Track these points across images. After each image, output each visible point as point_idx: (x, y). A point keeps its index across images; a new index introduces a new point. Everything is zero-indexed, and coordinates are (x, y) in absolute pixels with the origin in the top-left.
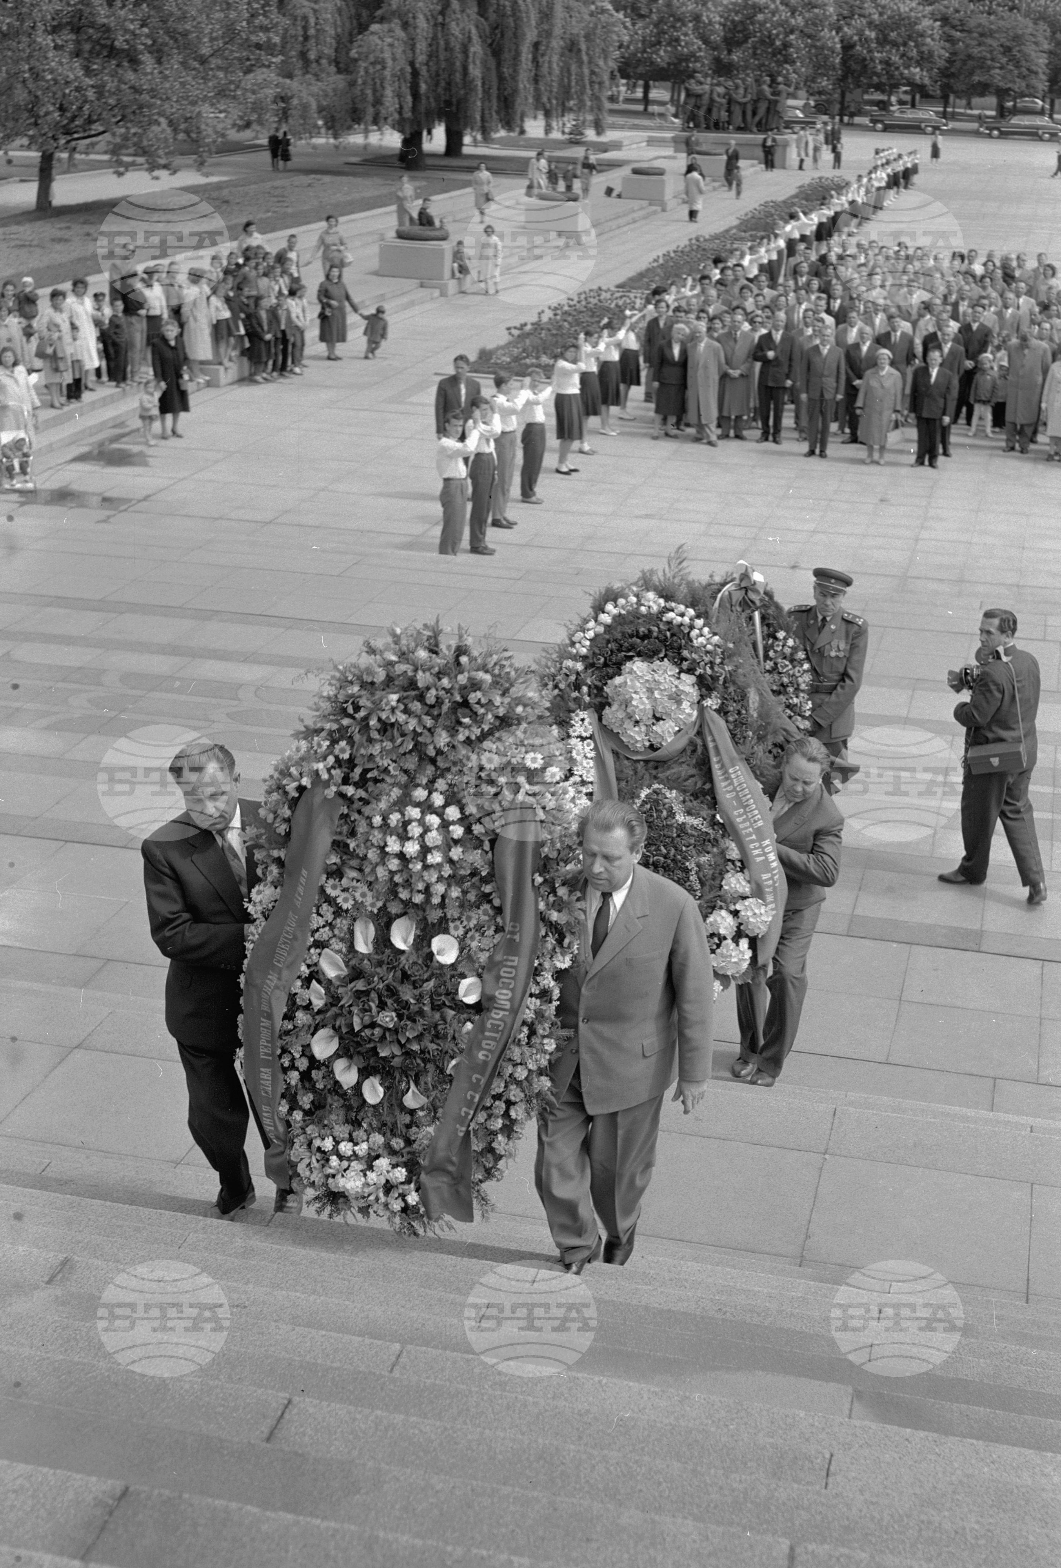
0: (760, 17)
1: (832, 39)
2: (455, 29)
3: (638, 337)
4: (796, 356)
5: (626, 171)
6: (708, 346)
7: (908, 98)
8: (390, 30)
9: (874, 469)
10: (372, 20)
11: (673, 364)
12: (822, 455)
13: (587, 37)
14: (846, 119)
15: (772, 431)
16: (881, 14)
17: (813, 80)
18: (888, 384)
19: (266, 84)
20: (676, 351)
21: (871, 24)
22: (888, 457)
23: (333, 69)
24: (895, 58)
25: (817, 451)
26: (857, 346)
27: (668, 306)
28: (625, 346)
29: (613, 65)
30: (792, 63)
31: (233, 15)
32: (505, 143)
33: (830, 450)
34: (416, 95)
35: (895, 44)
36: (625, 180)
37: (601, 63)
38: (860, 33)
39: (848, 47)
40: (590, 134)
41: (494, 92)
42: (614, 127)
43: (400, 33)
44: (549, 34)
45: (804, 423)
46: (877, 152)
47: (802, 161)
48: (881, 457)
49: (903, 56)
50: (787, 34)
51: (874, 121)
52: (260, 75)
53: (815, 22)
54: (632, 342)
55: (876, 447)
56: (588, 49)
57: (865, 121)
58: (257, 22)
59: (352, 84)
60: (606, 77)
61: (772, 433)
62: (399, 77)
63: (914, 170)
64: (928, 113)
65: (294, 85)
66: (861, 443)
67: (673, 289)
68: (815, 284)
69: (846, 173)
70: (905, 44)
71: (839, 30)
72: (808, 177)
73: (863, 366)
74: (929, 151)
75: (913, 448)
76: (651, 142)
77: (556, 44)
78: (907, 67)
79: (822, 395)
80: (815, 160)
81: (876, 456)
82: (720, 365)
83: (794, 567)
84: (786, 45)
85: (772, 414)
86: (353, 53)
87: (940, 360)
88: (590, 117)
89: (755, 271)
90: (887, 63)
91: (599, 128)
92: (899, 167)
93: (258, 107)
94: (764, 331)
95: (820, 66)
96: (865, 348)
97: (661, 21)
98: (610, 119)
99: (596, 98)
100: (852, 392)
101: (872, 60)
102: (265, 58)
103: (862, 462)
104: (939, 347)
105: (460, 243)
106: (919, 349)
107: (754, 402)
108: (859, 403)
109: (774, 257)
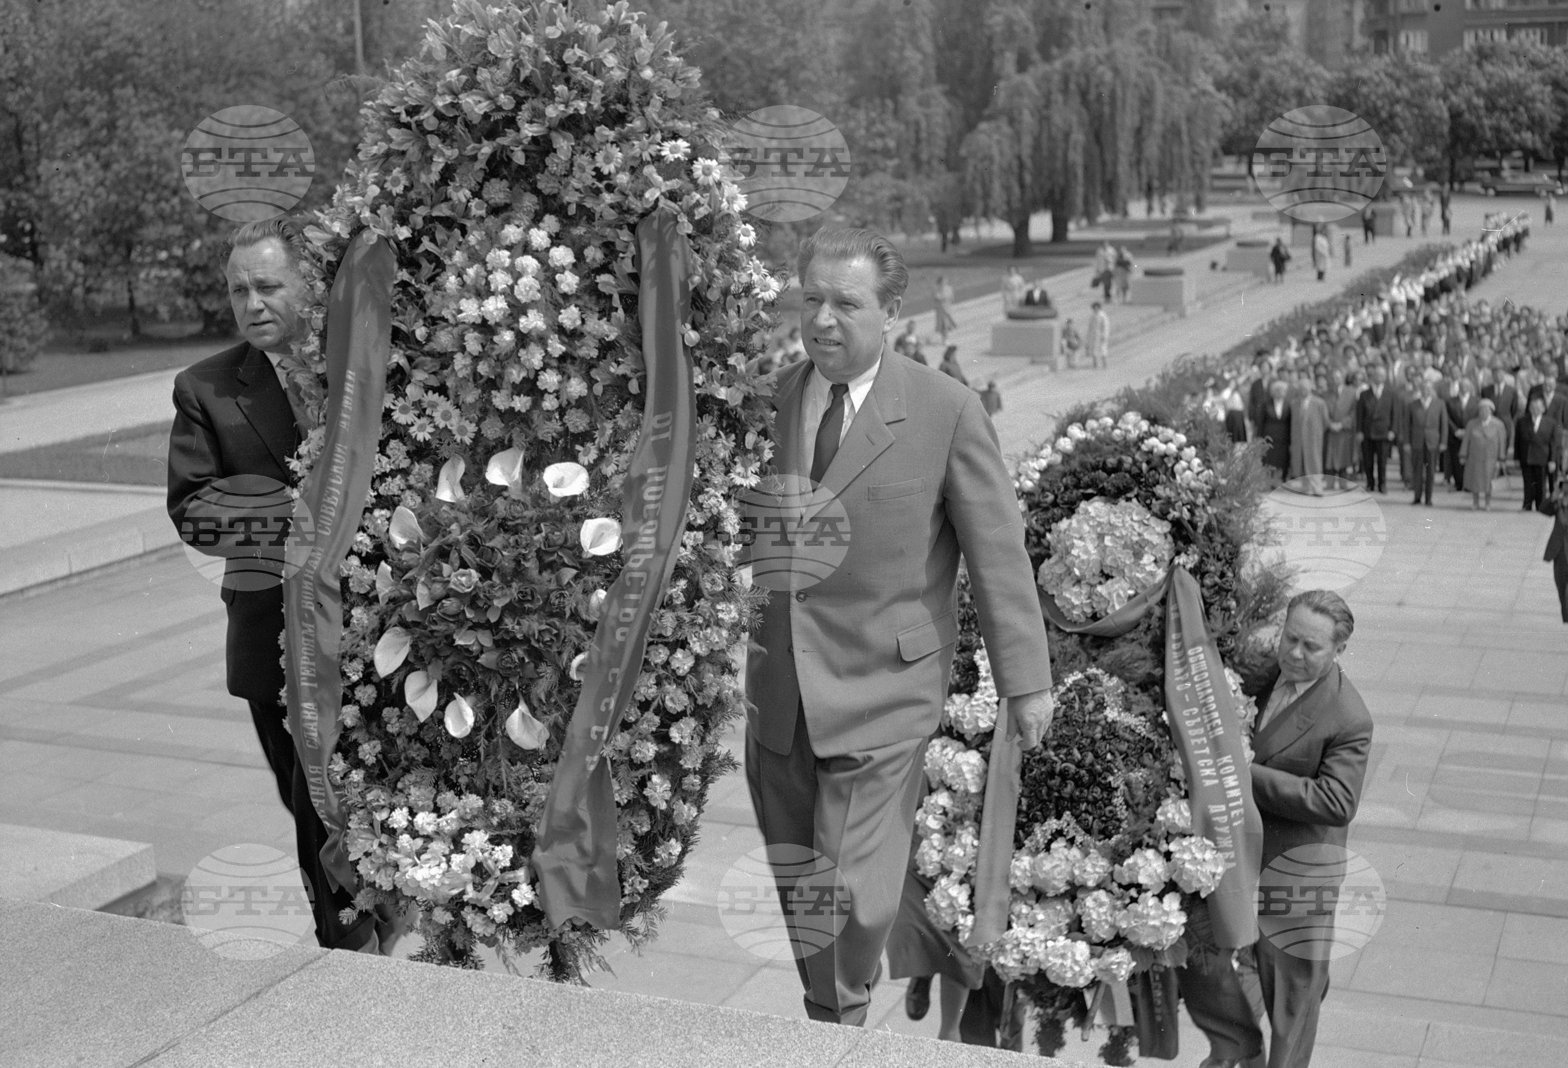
0: (1364, 90)
1: (1440, 109)
2: (1057, 119)
3: (1242, 397)
4: (1397, 410)
5: (1231, 245)
6: (1312, 404)
7: (1521, 163)
8: (998, 128)
9: (1479, 515)
10: (981, 118)
11: (1274, 419)
12: (1428, 502)
13: (1189, 119)
14: (1456, 186)
15: (1377, 482)
16: (1489, 82)
17: (1422, 149)
18: (1491, 434)
19: (882, 186)
20: (1279, 409)
21: (1478, 92)
22: (1493, 504)
23: (943, 168)
24: (1505, 124)
25: (1423, 499)
26: (1457, 399)
27: (1271, 367)
28: (1230, 406)
29: (1215, 144)
30: (1399, 132)
31: (852, 124)
32: (1108, 226)
33: (1435, 498)
34: (1022, 186)
35: (1505, 111)
36: (1230, 255)
37: (1203, 143)
38: (1468, 101)
39: (1456, 115)
40: (1193, 212)
41: (1098, 177)
42: (1216, 203)
43: (1006, 129)
44: (1151, 119)
45: (1409, 473)
46: (1487, 217)
47: (1409, 229)
48: (1487, 503)
49: (1513, 121)
50: (1392, 105)
51: (1486, 187)
52: (877, 178)
53: (1422, 93)
54: (1238, 403)
55: (1482, 495)
56: (1189, 131)
57: (1478, 188)
58: (874, 130)
59: (962, 181)
60: (1208, 157)
61: (1376, 484)
62: (1006, 171)
63: (1526, 233)
64: (1543, 177)
65: (907, 186)
66: (1467, 490)
67: (1277, 351)
68: (1419, 342)
69: (1454, 239)
70: (1515, 110)
71: (1446, 98)
72: (1416, 243)
73: (1465, 416)
74: (1543, 214)
75: (1521, 495)
76: (1256, 216)
77: (1157, 128)
78: (1517, 131)
79: (1425, 446)
80: (1424, 227)
81: (1482, 503)
82: (1324, 421)
83: (1400, 604)
84: (1392, 116)
85: (1376, 467)
86: (963, 152)
87: (1542, 409)
88: (1191, 196)
89: (1357, 332)
90: (1497, 130)
91: (1199, 204)
92: (1509, 232)
93: (875, 208)
94: (1365, 387)
95: (1428, 134)
96: (1465, 400)
97: (1264, 98)
98: (1209, 197)
99: (1198, 177)
100: (1455, 443)
101: (1482, 126)
102: (882, 162)
103: (1468, 509)
104: (1542, 397)
105: (1069, 321)
106: (1523, 401)
107: (1356, 457)
108: (1463, 451)
109: (1380, 319)
